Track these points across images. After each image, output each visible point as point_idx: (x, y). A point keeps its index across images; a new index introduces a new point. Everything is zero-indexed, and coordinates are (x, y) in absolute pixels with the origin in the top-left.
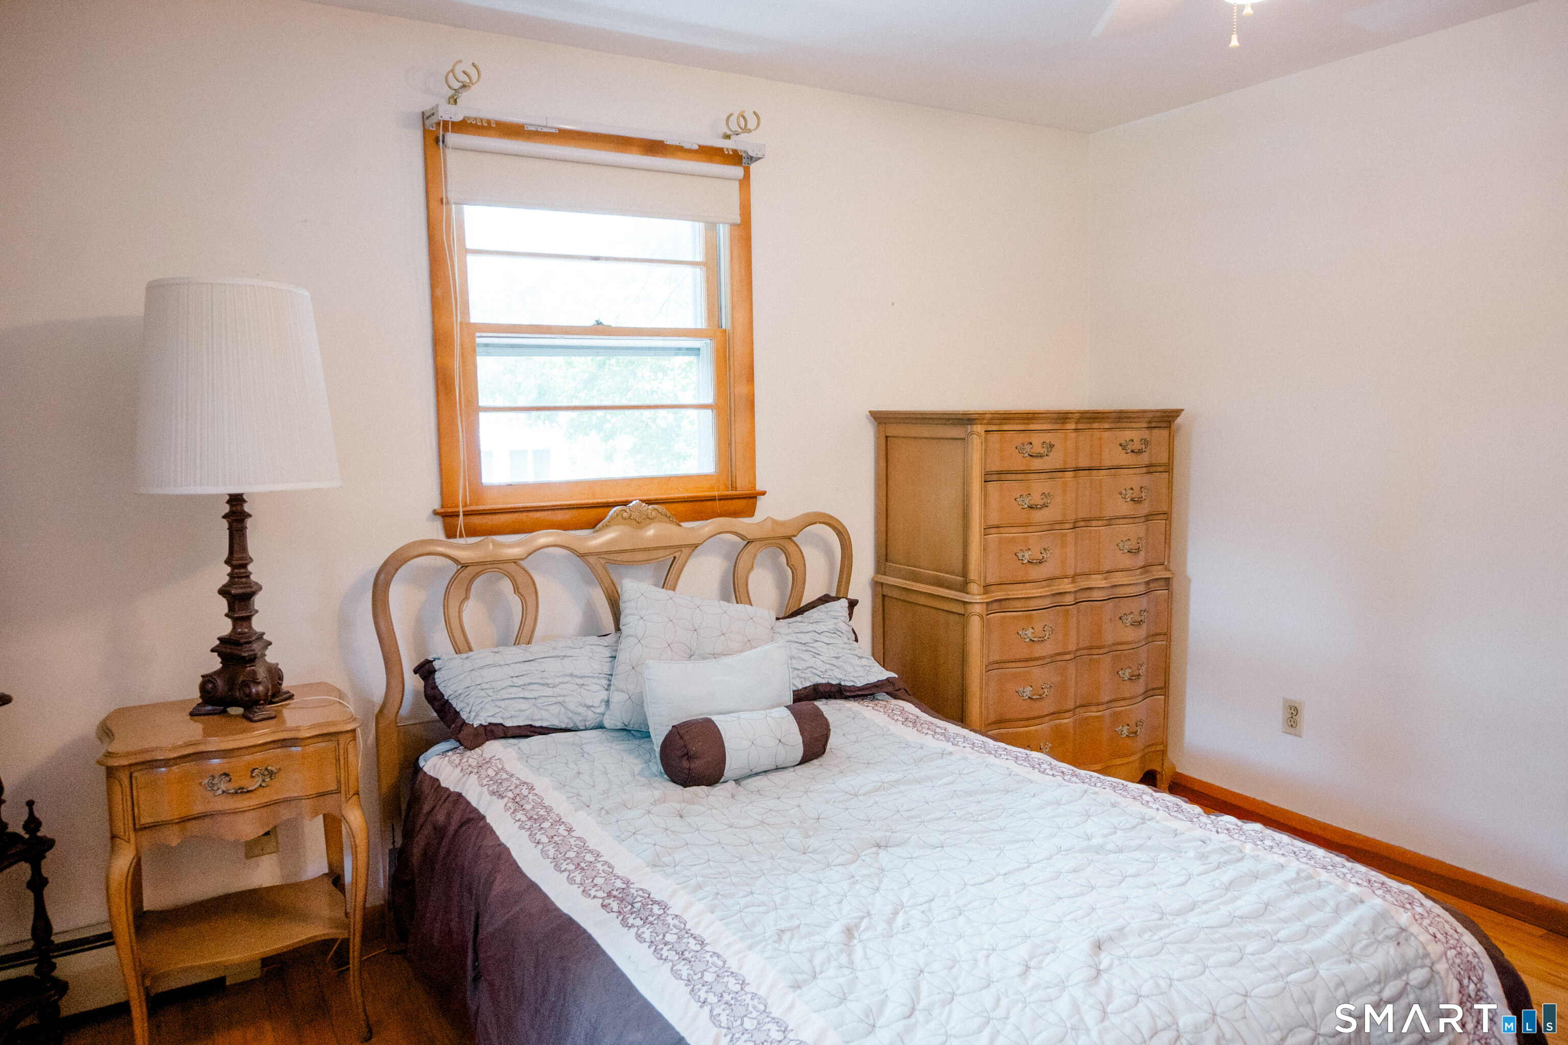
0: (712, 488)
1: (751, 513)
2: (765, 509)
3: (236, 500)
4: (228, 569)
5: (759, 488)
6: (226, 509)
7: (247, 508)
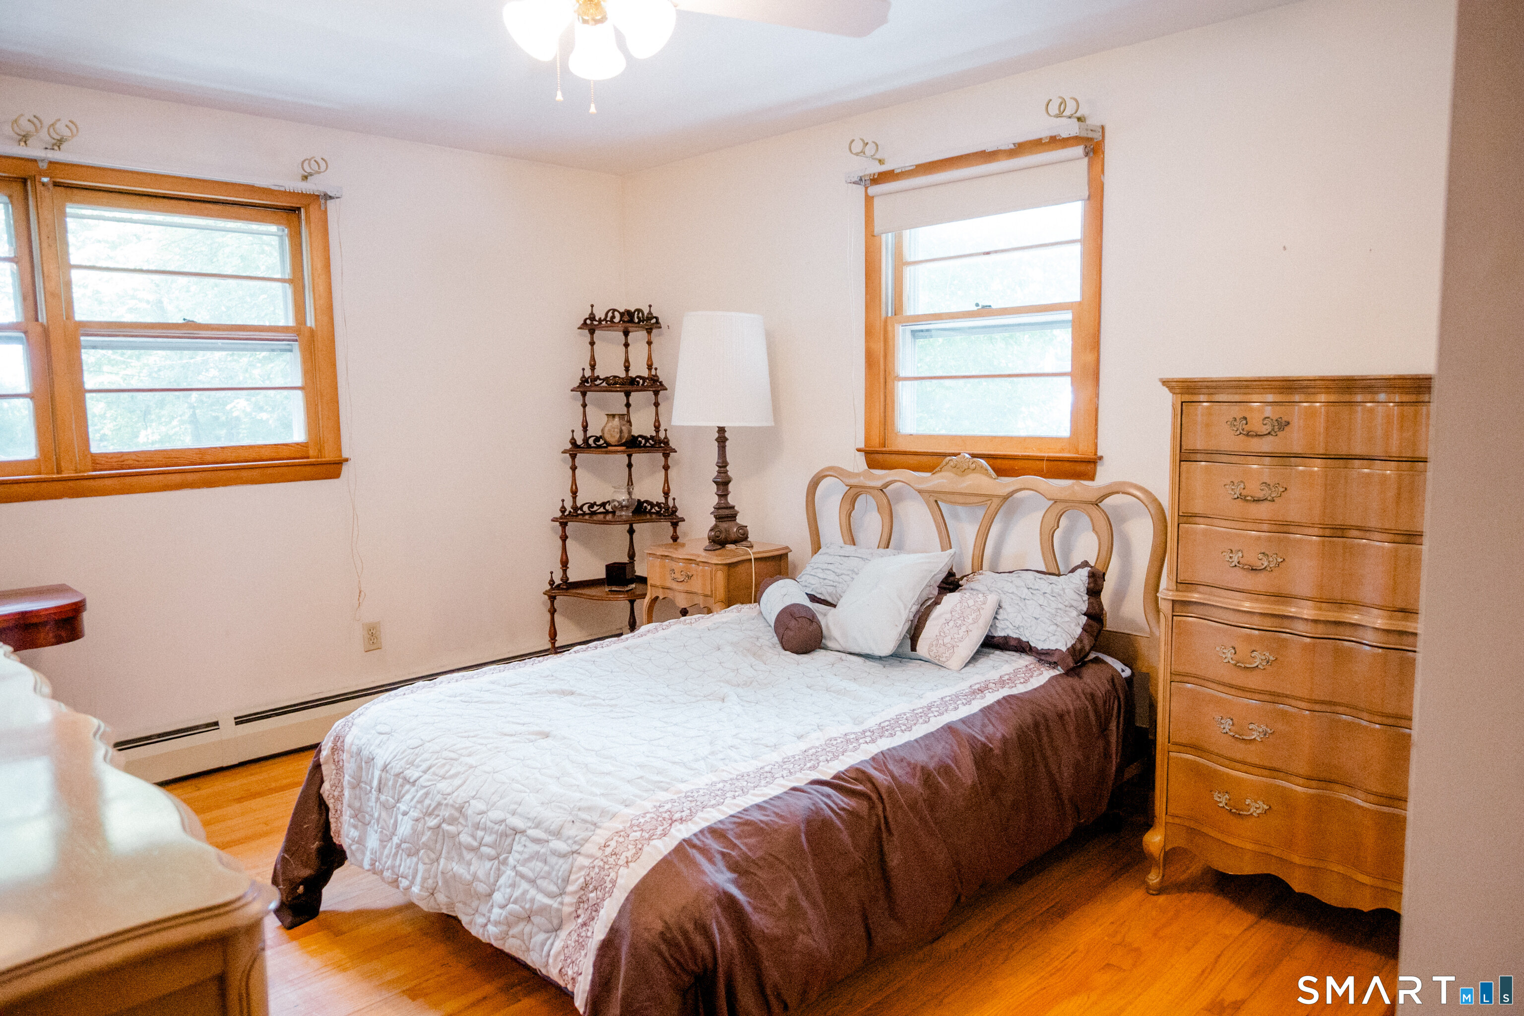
0: (1062, 450)
1: (1092, 478)
2: (1104, 476)
3: (721, 430)
4: (717, 468)
5: (1099, 454)
6: (717, 435)
7: (727, 435)
